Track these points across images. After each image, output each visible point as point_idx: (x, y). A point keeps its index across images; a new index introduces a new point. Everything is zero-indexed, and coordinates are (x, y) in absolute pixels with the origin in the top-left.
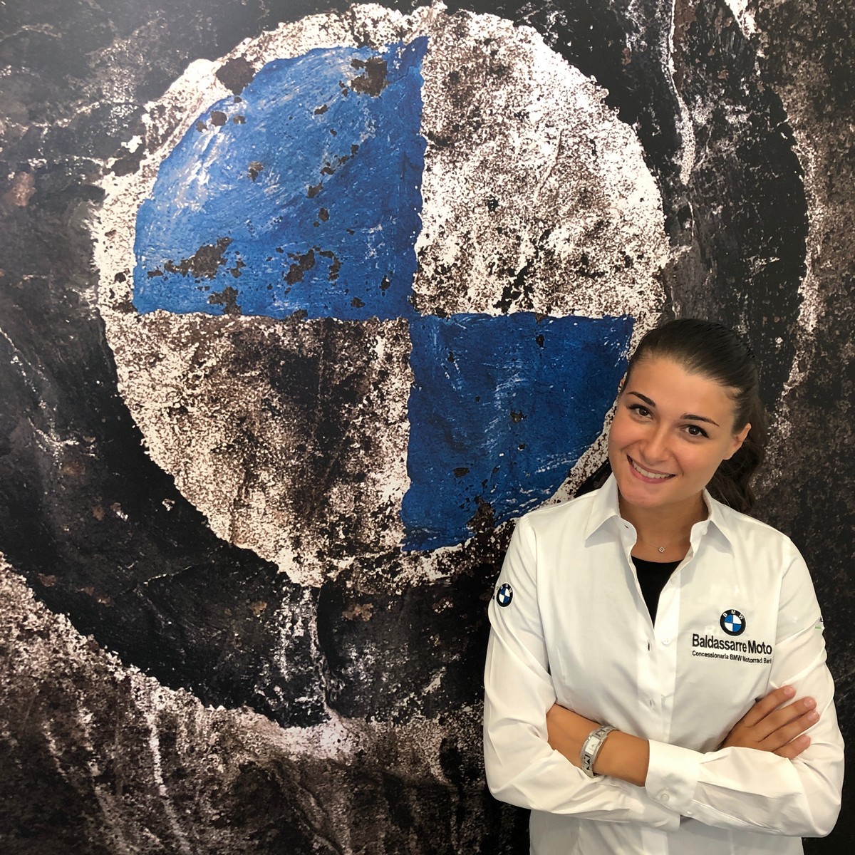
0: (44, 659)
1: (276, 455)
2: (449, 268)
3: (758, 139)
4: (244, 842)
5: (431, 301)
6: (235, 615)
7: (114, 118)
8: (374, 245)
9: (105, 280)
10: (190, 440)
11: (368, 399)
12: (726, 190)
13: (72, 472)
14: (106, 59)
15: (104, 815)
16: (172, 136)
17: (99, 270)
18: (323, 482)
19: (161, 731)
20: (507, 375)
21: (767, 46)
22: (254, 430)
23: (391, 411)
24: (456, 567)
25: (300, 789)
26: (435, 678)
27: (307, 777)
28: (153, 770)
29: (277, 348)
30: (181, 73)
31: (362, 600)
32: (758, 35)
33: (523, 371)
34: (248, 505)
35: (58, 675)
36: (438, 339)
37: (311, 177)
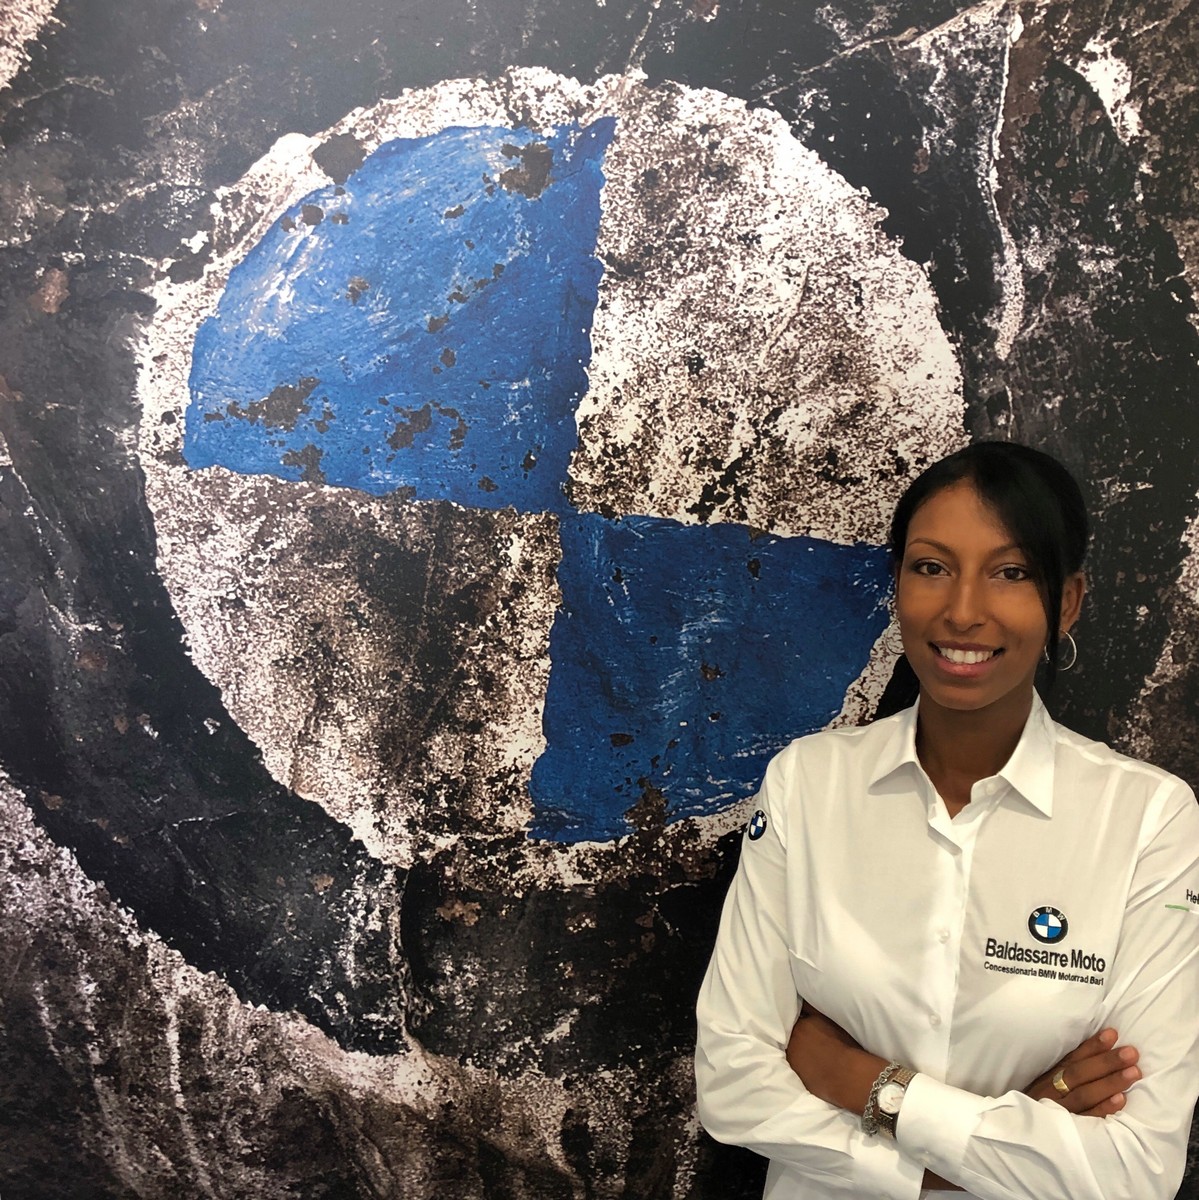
0: (41, 902)
1: (360, 680)
2: (624, 450)
3: (1131, 300)
4: (281, 1191)
5: (594, 493)
6: (289, 887)
7: (174, 206)
8: (517, 407)
9: (149, 419)
10: (246, 645)
11: (493, 619)
12: (1070, 373)
13: (91, 666)
14: (169, 126)
15: (103, 1117)
16: (249, 235)
17: (142, 406)
18: (422, 726)
19: (182, 1024)
20: (699, 612)
21: (1157, 157)
22: (333, 642)
23: (525, 641)
24: (604, 872)
25: (362, 1137)
26: (561, 1022)
27: (372, 1122)
28: (169, 1072)
29: (371, 536)
30: (266, 150)
31: (467, 896)
32: (1143, 140)
33: (725, 608)
34: (318, 742)
35: (58, 926)
36: (600, 547)
37: (434, 304)
